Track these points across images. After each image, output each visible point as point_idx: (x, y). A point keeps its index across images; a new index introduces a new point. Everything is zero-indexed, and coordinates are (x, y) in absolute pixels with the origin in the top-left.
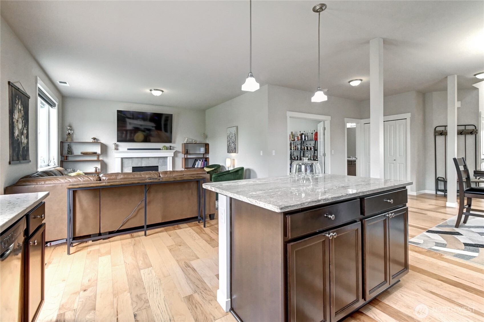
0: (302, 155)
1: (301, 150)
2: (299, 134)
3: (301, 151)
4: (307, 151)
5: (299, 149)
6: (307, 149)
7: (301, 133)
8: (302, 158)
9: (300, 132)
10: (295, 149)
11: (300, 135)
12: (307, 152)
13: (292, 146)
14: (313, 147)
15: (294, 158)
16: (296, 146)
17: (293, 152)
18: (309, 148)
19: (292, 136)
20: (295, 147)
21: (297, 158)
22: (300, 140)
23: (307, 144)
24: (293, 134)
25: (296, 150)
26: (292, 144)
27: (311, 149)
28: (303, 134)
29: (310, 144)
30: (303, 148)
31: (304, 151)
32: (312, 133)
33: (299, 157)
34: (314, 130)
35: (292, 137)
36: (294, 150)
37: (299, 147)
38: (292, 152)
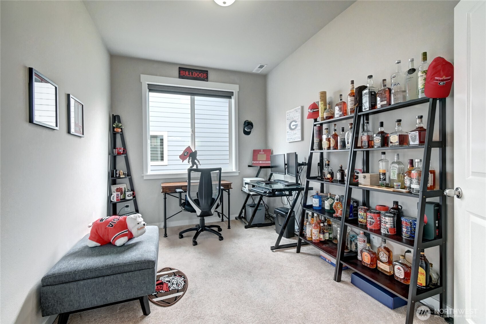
0: (359, 165)
1: (356, 147)
2: (347, 90)
3: (355, 153)
4: (384, 149)
5: (348, 146)
6: (385, 141)
7: (356, 85)
8: (361, 175)
9: (352, 82)
10: (332, 145)
11: (352, 94)
12: (384, 153)
13: (324, 137)
14: (421, 130)
15: (329, 176)
16: (335, 136)
17: (329, 153)
18: (394, 139)
19: (325, 105)
20: (332, 140)
21: (338, 176)
22: (352, 111)
23: (382, 124)
24: (328, 100)
25: (336, 147)
26: (324, 131)
27: (403, 140)
28: (362, 88)
29: (399, 121)
30: (365, 138)
31: (368, 153)
32: (412, 71)
33: (346, 172)
34: (425, 55)
35: (325, 109)
36: (329, 148)
37: (349, 136)
38: (325, 156)
